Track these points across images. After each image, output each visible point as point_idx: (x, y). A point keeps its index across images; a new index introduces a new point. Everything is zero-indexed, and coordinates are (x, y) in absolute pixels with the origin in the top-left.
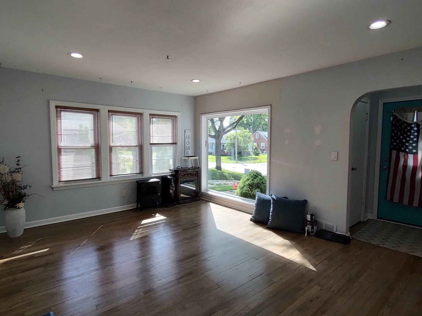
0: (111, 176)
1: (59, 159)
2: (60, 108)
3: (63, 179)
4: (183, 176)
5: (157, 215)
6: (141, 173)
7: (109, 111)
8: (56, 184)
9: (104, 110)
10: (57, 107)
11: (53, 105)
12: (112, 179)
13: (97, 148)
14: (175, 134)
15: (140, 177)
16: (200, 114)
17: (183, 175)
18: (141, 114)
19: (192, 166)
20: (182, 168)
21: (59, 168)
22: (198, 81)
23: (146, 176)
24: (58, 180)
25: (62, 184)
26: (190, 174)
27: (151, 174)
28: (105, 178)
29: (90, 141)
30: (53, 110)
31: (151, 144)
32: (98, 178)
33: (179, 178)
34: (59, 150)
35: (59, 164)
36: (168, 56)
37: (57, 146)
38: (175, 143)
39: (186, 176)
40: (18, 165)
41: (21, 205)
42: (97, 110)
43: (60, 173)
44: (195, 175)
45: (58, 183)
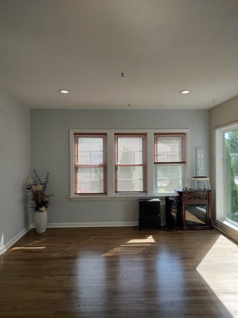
0: (116, 192)
1: (76, 176)
2: (78, 135)
3: (79, 192)
4: (189, 199)
5: (151, 237)
6: (145, 191)
7: (115, 134)
8: (72, 195)
9: (111, 134)
10: (75, 134)
11: (72, 132)
12: (117, 195)
13: (105, 166)
14: (183, 153)
15: (144, 195)
16: (214, 128)
17: (188, 197)
18: (145, 134)
19: (205, 188)
20: (190, 189)
21: (76, 182)
22: (187, 92)
23: (149, 195)
24: (74, 193)
25: (77, 196)
26: (199, 198)
27: (156, 194)
28: (111, 194)
29: (100, 161)
30: (72, 137)
31: (155, 163)
32: (105, 193)
33: (184, 201)
34: (76, 168)
35: (76, 180)
36: (123, 74)
37: (74, 165)
38: (184, 162)
39: (193, 199)
40: (47, 178)
41: (43, 209)
42: (105, 134)
43: (76, 187)
44: (205, 198)
45: (74, 195)
